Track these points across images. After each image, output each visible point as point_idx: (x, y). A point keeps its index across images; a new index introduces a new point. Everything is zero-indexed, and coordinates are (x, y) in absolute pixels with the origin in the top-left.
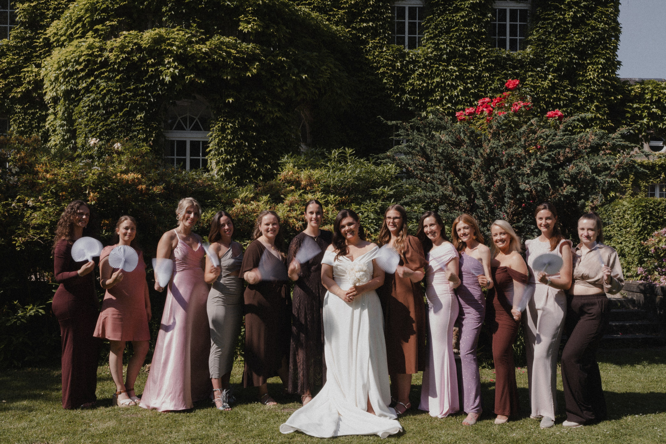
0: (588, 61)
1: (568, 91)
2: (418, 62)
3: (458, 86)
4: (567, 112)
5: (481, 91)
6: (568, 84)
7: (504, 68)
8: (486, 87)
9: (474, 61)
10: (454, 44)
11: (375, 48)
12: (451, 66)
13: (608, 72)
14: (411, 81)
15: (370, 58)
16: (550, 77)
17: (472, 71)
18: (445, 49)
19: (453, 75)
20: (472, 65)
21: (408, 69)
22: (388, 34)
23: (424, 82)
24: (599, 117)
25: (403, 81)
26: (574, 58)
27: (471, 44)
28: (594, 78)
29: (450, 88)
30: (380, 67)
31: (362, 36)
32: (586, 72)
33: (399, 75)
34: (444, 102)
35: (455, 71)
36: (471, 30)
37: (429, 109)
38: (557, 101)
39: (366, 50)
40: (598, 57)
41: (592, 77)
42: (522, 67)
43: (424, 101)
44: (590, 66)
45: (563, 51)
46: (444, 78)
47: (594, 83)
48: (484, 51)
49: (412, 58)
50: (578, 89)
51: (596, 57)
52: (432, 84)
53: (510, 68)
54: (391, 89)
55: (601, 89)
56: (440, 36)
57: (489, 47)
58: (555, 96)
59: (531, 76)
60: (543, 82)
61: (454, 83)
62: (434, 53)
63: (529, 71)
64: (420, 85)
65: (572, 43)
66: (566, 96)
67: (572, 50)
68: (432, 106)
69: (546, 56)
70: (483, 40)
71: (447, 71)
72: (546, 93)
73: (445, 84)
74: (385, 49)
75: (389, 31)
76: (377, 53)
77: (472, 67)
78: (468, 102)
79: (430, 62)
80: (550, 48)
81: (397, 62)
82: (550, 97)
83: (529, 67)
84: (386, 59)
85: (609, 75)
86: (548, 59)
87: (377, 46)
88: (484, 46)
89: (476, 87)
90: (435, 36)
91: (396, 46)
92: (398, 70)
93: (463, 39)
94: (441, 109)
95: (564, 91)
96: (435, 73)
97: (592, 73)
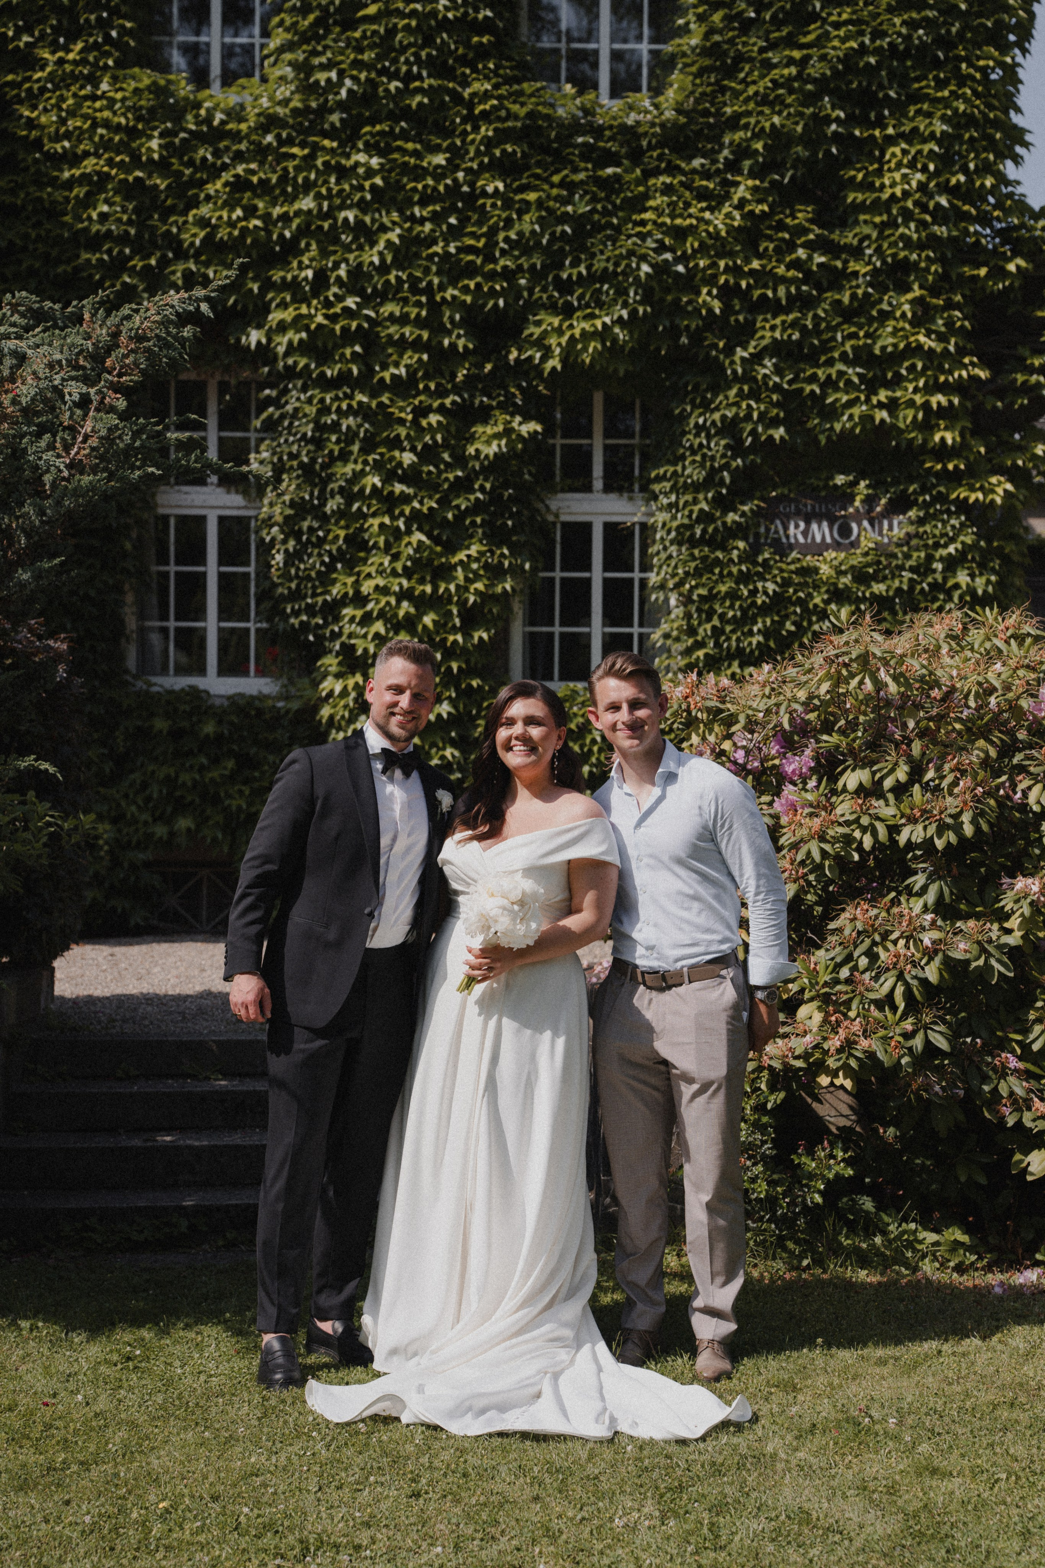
0: (890, 131)
1: (806, 245)
2: (236, 136)
3: (384, 229)
4: (803, 330)
5: (471, 250)
6: (811, 221)
7: (560, 161)
8: (493, 231)
9: (448, 133)
10: (368, 66)
11: (61, 81)
12: (359, 151)
13: (965, 170)
14: (205, 210)
15: (43, 119)
16: (741, 192)
17: (438, 174)
18: (332, 87)
19: (361, 188)
20: (437, 149)
21: (191, 163)
22: (122, 29)
23: (250, 211)
24: (920, 346)
25: (172, 210)
26: (828, 120)
27: (438, 67)
28: (906, 194)
29: (356, 239)
30: (86, 154)
31: (17, 36)
32: (879, 173)
33: (156, 186)
34: (335, 289)
35: (370, 173)
36: (434, 13)
37: (275, 317)
38: (766, 286)
39: (30, 89)
40: (929, 115)
41: (898, 191)
42: (636, 156)
43: (256, 288)
44: (897, 150)
45: (791, 91)
46: (330, 197)
47: (908, 215)
48: (486, 96)
49: (209, 120)
50: (850, 238)
51: (918, 112)
52: (285, 218)
53: (584, 157)
54: (124, 239)
55: (933, 237)
56: (319, 39)
57: (509, 81)
58: (756, 264)
59: (668, 190)
60: (707, 215)
61: (368, 219)
62: (296, 103)
63: (656, 172)
64: (232, 224)
65: (823, 58)
66: (796, 264)
67: (822, 84)
68: (283, 305)
69: (728, 110)
70: (483, 53)
71: (343, 173)
72: (720, 255)
73: (335, 219)
74: (104, 86)
75: (125, 17)
76: (71, 101)
77: (440, 159)
78: (421, 292)
79: (278, 137)
80: (743, 81)
81: (150, 137)
82: (736, 271)
83: (660, 158)
84: (106, 124)
85: (970, 181)
86: (734, 123)
87: (74, 77)
88: (487, 78)
89: (455, 233)
90: (305, 38)
91: (146, 78)
92: (152, 166)
93: (403, 49)
94: (320, 319)
95: (792, 246)
96: (295, 178)
97: (897, 176)
